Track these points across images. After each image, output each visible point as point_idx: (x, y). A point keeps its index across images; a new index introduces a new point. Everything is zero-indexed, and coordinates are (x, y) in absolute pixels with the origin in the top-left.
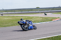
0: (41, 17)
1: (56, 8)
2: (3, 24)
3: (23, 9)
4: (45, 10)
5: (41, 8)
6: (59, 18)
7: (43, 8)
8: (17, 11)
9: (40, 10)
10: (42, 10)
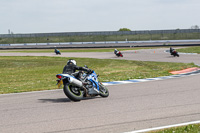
0: (134, 62)
1: (185, 31)
2: (9, 82)
3: (77, 34)
4: (146, 37)
5: (136, 33)
6: (193, 65)
7: (140, 32)
8: (57, 39)
9: (131, 37)
10: (137, 37)
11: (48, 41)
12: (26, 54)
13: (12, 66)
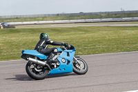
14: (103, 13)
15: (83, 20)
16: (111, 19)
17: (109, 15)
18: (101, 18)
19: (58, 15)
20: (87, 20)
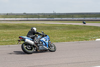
11: (73, 17)
12: (62, 23)
13: (55, 29)
14: (40, 14)
15: (26, 19)
16: (46, 19)
17: (44, 15)
18: (39, 17)
19: (7, 14)
20: (29, 19)
